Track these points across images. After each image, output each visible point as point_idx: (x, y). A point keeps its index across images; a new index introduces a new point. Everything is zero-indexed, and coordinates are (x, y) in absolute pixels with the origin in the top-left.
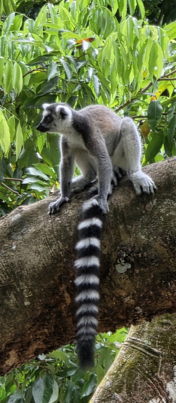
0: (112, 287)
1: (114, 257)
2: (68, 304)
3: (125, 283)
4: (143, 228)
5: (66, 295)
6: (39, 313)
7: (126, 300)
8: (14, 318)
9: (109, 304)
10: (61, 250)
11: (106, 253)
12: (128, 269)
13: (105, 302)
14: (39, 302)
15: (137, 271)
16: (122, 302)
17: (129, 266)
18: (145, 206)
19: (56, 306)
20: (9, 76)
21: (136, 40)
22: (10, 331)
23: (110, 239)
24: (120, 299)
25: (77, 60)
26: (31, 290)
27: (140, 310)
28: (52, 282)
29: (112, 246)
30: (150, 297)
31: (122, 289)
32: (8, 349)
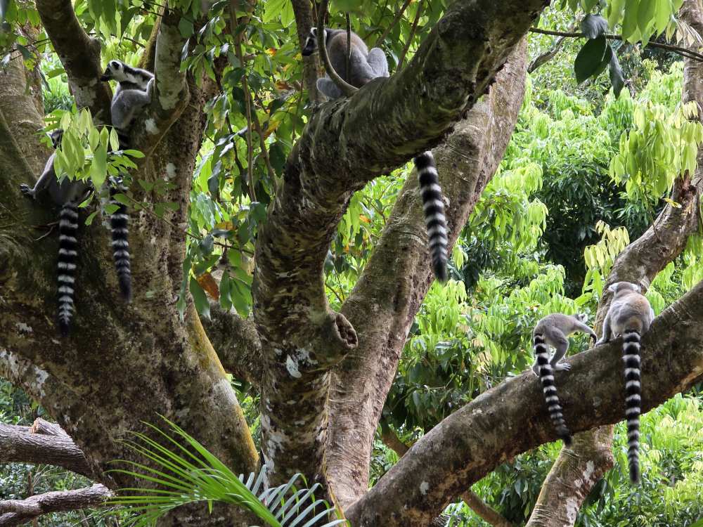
20: (497, 325)
21: (561, 305)
25: (531, 317)
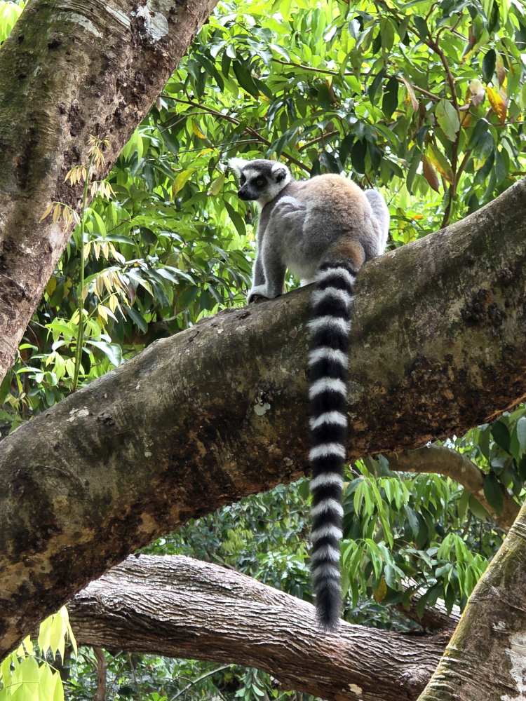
0: (251, 433)
1: (251, 396)
2: (203, 456)
3: (265, 428)
4: (284, 359)
5: (199, 444)
6: (166, 466)
7: (271, 448)
8: (134, 473)
9: (251, 455)
10: (185, 388)
11: (241, 391)
12: (268, 411)
13: (245, 452)
14: (163, 453)
15: (278, 413)
16: (266, 452)
17: (269, 407)
18: (288, 333)
19: (188, 458)
22: (131, 489)
23: (245, 375)
24: (262, 447)
26: (151, 437)
27: (290, 462)
28: (177, 427)
29: (249, 383)
30: (299, 445)
31: (263, 435)
32: (136, 511)
